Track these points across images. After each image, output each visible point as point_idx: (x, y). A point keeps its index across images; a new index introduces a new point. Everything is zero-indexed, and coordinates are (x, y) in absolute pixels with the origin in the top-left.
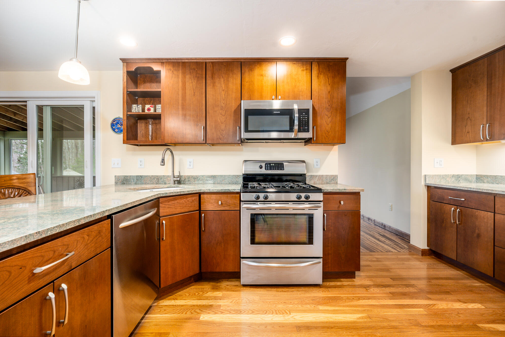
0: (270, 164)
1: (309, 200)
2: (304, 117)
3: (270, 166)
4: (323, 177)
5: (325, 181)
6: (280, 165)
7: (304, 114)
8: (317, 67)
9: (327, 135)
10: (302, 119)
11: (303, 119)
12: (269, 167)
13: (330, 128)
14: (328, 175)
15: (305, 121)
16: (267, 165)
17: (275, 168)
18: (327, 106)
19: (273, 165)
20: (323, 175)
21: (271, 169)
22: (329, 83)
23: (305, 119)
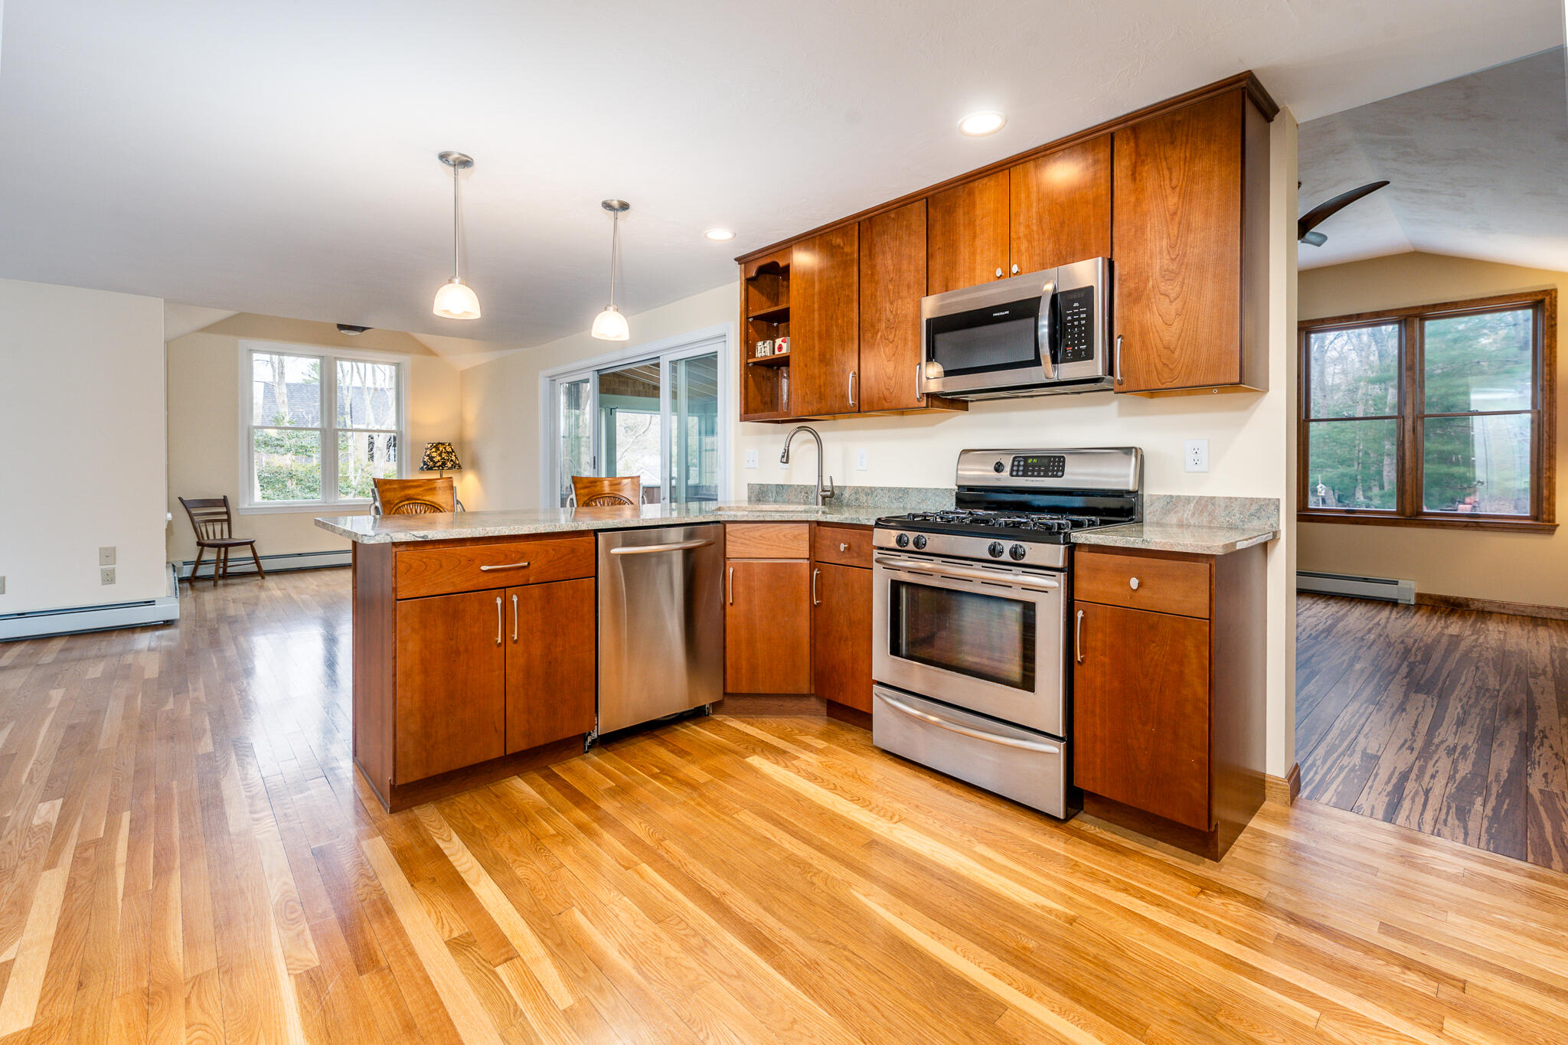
0: (1026, 458)
1: (1021, 562)
2: (1076, 314)
3: (1026, 466)
4: (1213, 504)
5: (1222, 519)
6: (1054, 462)
7: (1076, 305)
8: (1132, 144)
9: (1164, 361)
10: (1070, 321)
11: (1074, 320)
12: (1021, 468)
13: (1177, 336)
14: (1236, 499)
15: (1080, 326)
16: (1016, 463)
17: (1039, 471)
18: (1166, 262)
19: (1035, 461)
20: (1214, 497)
21: (1025, 475)
22: (1173, 184)
23: (1079, 320)
